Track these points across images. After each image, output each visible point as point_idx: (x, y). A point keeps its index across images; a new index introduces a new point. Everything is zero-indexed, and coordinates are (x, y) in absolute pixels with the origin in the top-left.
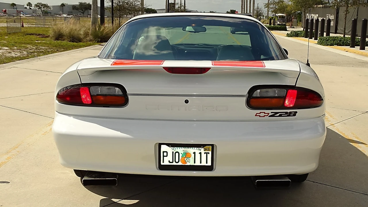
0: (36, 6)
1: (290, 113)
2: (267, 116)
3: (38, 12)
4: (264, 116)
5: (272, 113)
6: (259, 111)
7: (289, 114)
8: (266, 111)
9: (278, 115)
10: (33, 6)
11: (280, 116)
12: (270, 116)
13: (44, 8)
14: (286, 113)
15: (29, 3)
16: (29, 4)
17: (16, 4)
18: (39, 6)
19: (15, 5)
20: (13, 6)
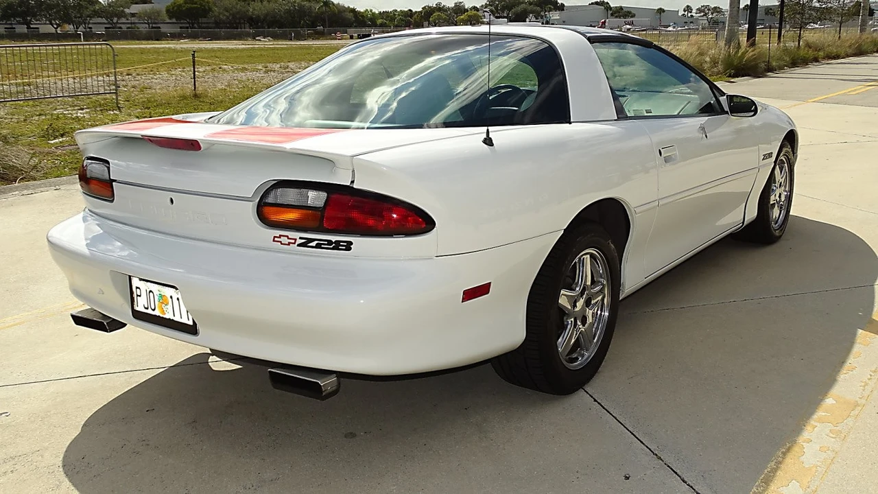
0: (699, 10)
1: (338, 243)
2: (294, 243)
3: (701, 22)
4: (289, 244)
5: (301, 238)
6: (278, 233)
7: (337, 246)
8: (292, 234)
9: (314, 244)
10: (694, 11)
11: (318, 246)
12: (299, 245)
13: (712, 14)
14: (330, 242)
15: (688, 6)
16: (688, 9)
17: (665, 9)
18: (703, 11)
19: (664, 11)
20: (660, 13)
